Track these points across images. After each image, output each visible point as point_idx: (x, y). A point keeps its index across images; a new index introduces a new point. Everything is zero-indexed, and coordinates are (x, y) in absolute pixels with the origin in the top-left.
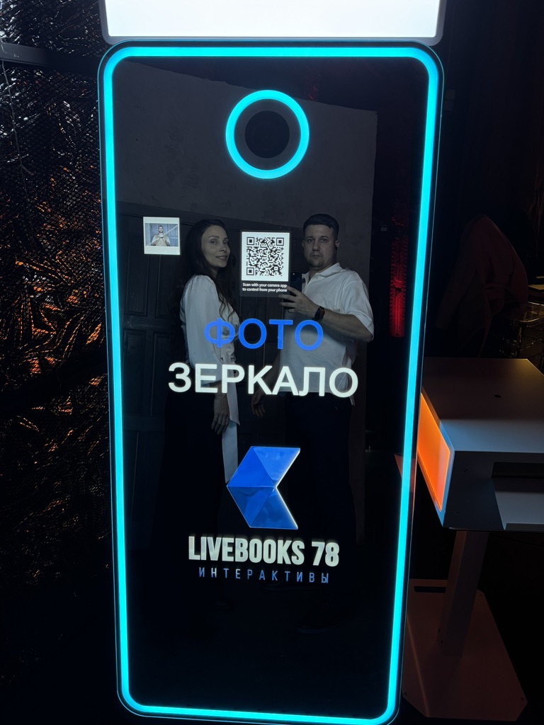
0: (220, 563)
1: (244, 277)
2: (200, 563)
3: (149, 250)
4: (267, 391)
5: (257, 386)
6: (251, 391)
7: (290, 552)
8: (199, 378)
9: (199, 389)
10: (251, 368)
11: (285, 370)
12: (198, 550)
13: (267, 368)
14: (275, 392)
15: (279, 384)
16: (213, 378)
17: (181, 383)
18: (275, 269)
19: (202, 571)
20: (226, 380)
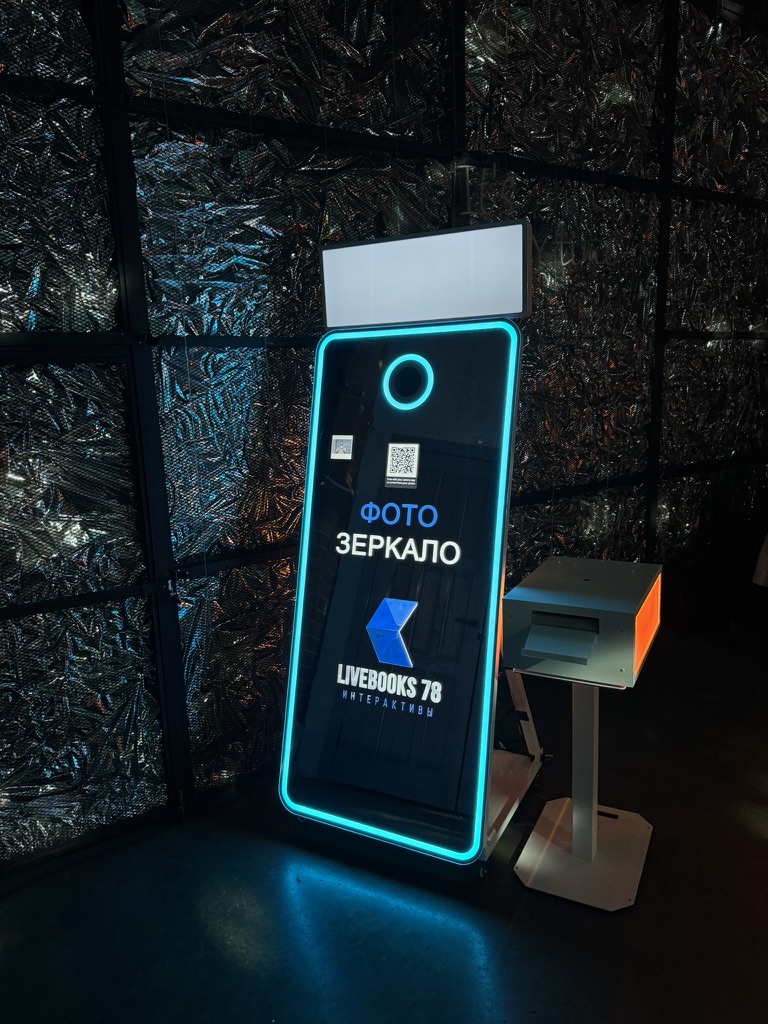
0: (357, 689)
1: (389, 474)
2: (344, 687)
3: (334, 456)
4: (398, 556)
5: (391, 552)
6: (387, 556)
7: (406, 687)
8: (356, 544)
9: (354, 552)
10: (389, 538)
11: (411, 542)
12: (344, 678)
13: (399, 539)
14: (403, 557)
15: (406, 551)
16: (363, 545)
17: (343, 547)
18: (408, 468)
19: (345, 694)
20: (372, 547)
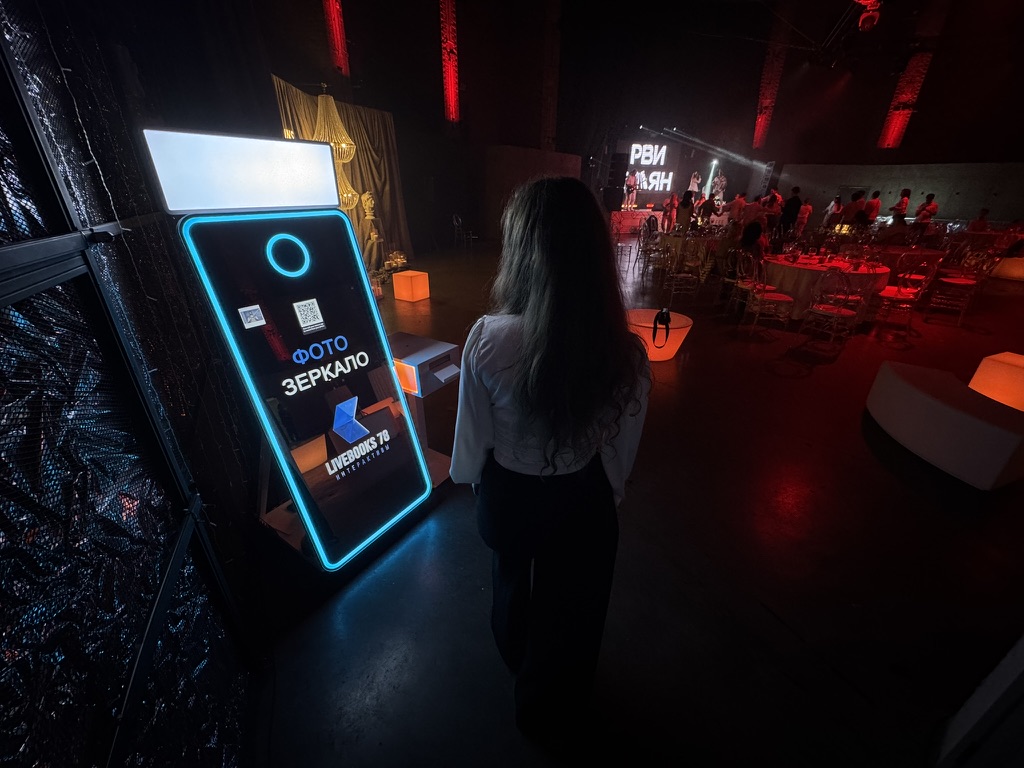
0: (344, 468)
2: (336, 473)
3: (247, 326)
4: (334, 376)
5: (328, 376)
6: (326, 379)
7: (370, 444)
8: (300, 383)
9: (302, 389)
10: (322, 368)
11: (338, 363)
12: (332, 469)
13: (329, 365)
14: (337, 375)
15: (337, 371)
16: (306, 380)
17: (291, 390)
19: (338, 477)
20: (313, 379)
